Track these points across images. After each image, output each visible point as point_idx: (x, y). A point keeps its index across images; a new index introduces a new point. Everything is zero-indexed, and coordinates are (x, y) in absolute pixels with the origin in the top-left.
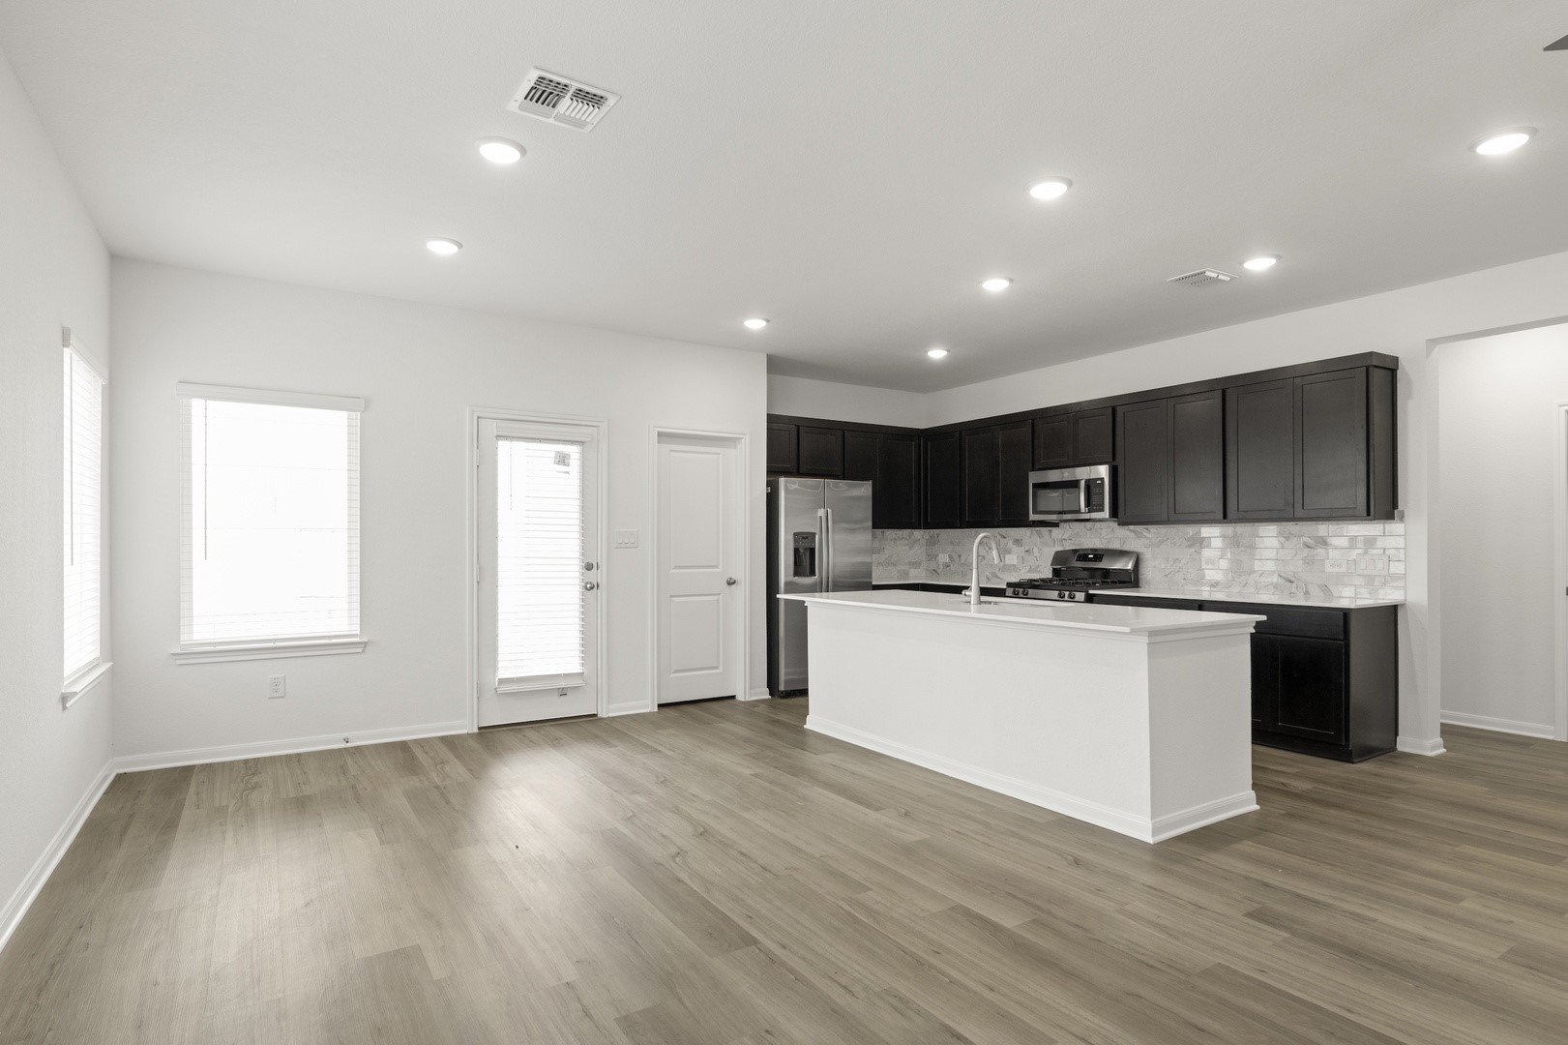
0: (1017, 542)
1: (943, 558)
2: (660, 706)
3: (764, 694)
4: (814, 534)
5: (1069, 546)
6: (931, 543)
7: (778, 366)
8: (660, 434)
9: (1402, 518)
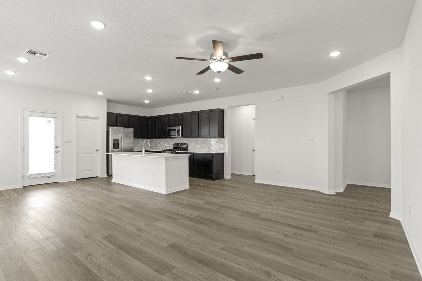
0: (167, 141)
1: (153, 145)
2: (77, 179)
3: (106, 176)
4: (118, 140)
5: (176, 142)
6: (151, 142)
7: (109, 101)
8: (77, 116)
9: (225, 137)
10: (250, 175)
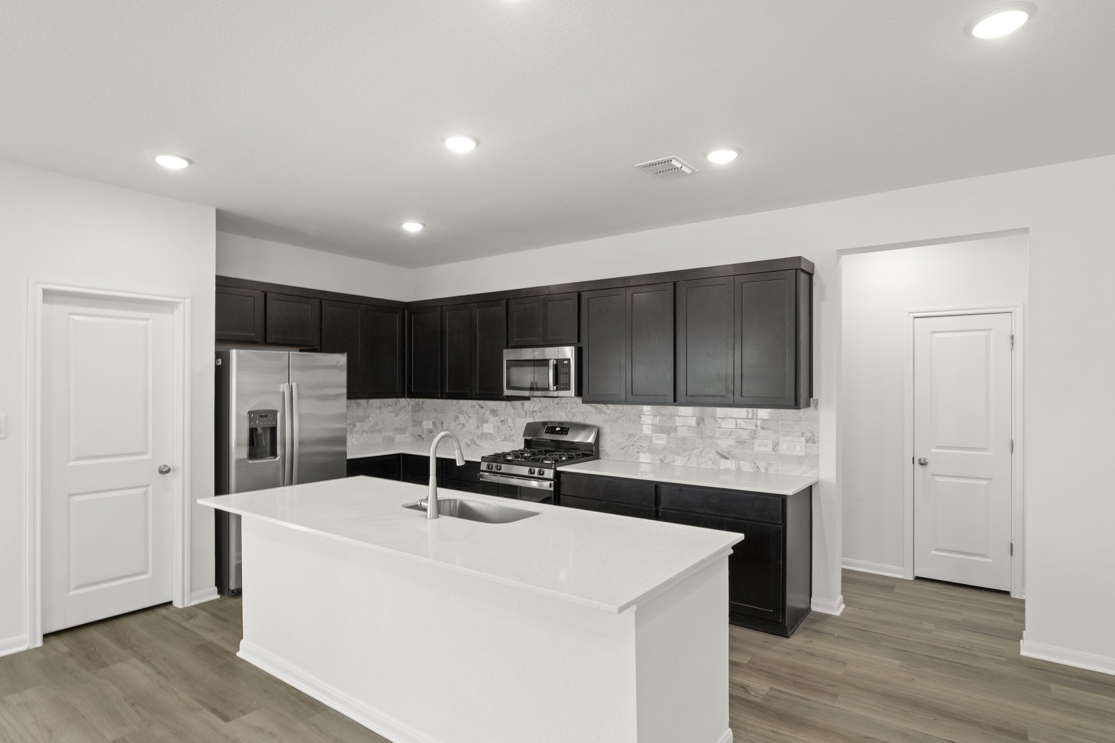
0: (494, 412)
1: (427, 424)
2: (46, 636)
3: (212, 594)
4: (275, 412)
5: (539, 419)
6: (416, 410)
7: (227, 223)
8: (46, 293)
9: (816, 405)
10: (901, 576)
